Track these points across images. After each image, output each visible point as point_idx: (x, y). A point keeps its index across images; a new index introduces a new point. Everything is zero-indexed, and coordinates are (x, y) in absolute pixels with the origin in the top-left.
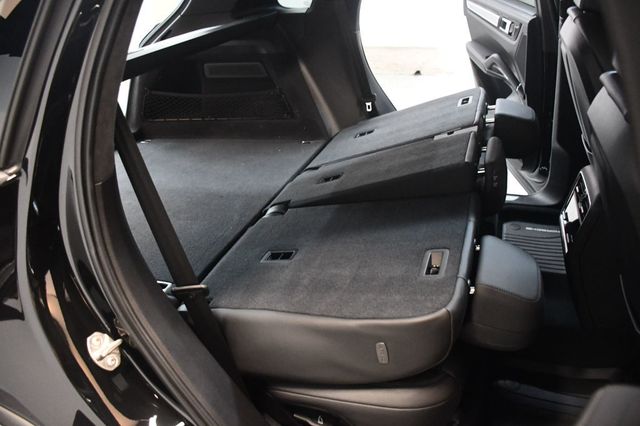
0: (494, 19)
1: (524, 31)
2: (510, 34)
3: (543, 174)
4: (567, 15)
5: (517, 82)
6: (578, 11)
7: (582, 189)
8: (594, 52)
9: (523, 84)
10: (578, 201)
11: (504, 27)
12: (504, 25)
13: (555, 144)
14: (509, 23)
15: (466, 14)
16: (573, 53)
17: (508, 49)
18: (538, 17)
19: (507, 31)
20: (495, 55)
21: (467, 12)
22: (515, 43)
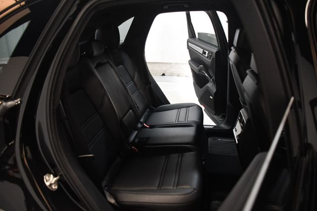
0: (201, 51)
1: (214, 55)
2: (208, 57)
3: (223, 117)
4: (231, 50)
5: (211, 77)
6: (235, 48)
7: (241, 117)
8: (243, 64)
9: (214, 78)
10: (240, 123)
11: (205, 54)
12: (205, 53)
13: (228, 103)
14: (207, 52)
15: (188, 48)
16: (235, 64)
17: (207, 63)
18: (219, 50)
19: (206, 55)
20: (201, 66)
21: (189, 47)
22: (210, 61)
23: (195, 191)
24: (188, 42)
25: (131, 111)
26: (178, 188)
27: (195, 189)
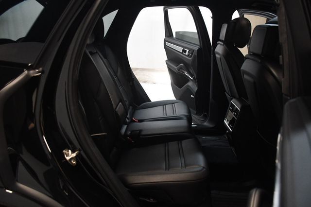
0: (180, 49)
1: (195, 53)
5: (192, 75)
7: (233, 107)
9: (195, 76)
10: (232, 112)
11: (185, 53)
12: (185, 51)
13: (211, 100)
14: (188, 50)
17: (187, 61)
18: (200, 47)
19: (187, 54)
20: (182, 64)
21: (166, 47)
22: (190, 59)
23: (205, 169)
24: (165, 41)
25: (120, 103)
26: (186, 168)
27: (204, 167)
